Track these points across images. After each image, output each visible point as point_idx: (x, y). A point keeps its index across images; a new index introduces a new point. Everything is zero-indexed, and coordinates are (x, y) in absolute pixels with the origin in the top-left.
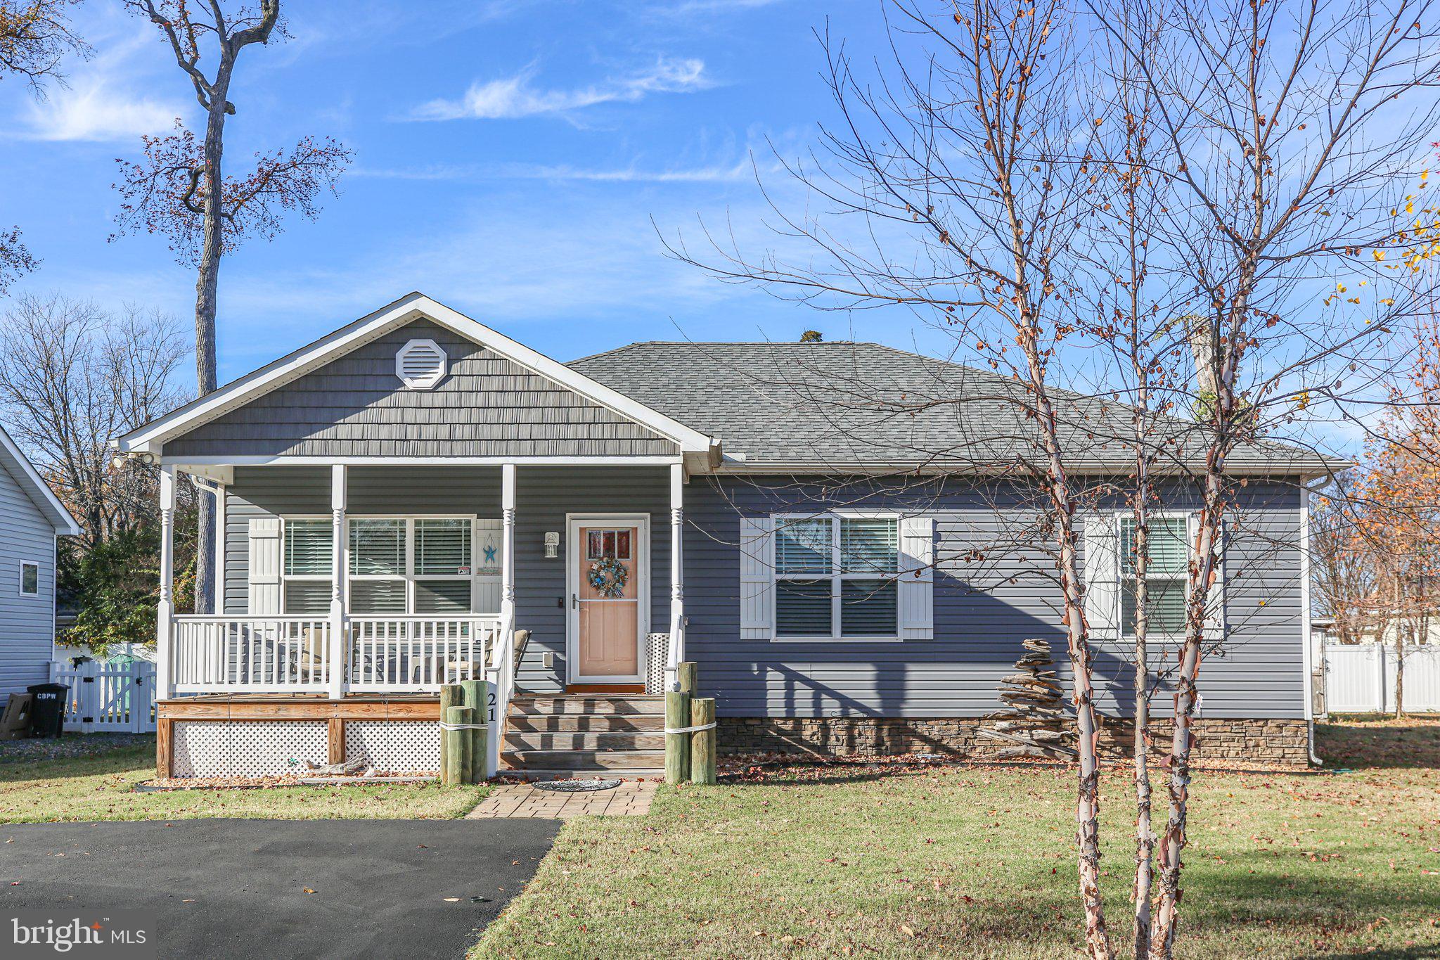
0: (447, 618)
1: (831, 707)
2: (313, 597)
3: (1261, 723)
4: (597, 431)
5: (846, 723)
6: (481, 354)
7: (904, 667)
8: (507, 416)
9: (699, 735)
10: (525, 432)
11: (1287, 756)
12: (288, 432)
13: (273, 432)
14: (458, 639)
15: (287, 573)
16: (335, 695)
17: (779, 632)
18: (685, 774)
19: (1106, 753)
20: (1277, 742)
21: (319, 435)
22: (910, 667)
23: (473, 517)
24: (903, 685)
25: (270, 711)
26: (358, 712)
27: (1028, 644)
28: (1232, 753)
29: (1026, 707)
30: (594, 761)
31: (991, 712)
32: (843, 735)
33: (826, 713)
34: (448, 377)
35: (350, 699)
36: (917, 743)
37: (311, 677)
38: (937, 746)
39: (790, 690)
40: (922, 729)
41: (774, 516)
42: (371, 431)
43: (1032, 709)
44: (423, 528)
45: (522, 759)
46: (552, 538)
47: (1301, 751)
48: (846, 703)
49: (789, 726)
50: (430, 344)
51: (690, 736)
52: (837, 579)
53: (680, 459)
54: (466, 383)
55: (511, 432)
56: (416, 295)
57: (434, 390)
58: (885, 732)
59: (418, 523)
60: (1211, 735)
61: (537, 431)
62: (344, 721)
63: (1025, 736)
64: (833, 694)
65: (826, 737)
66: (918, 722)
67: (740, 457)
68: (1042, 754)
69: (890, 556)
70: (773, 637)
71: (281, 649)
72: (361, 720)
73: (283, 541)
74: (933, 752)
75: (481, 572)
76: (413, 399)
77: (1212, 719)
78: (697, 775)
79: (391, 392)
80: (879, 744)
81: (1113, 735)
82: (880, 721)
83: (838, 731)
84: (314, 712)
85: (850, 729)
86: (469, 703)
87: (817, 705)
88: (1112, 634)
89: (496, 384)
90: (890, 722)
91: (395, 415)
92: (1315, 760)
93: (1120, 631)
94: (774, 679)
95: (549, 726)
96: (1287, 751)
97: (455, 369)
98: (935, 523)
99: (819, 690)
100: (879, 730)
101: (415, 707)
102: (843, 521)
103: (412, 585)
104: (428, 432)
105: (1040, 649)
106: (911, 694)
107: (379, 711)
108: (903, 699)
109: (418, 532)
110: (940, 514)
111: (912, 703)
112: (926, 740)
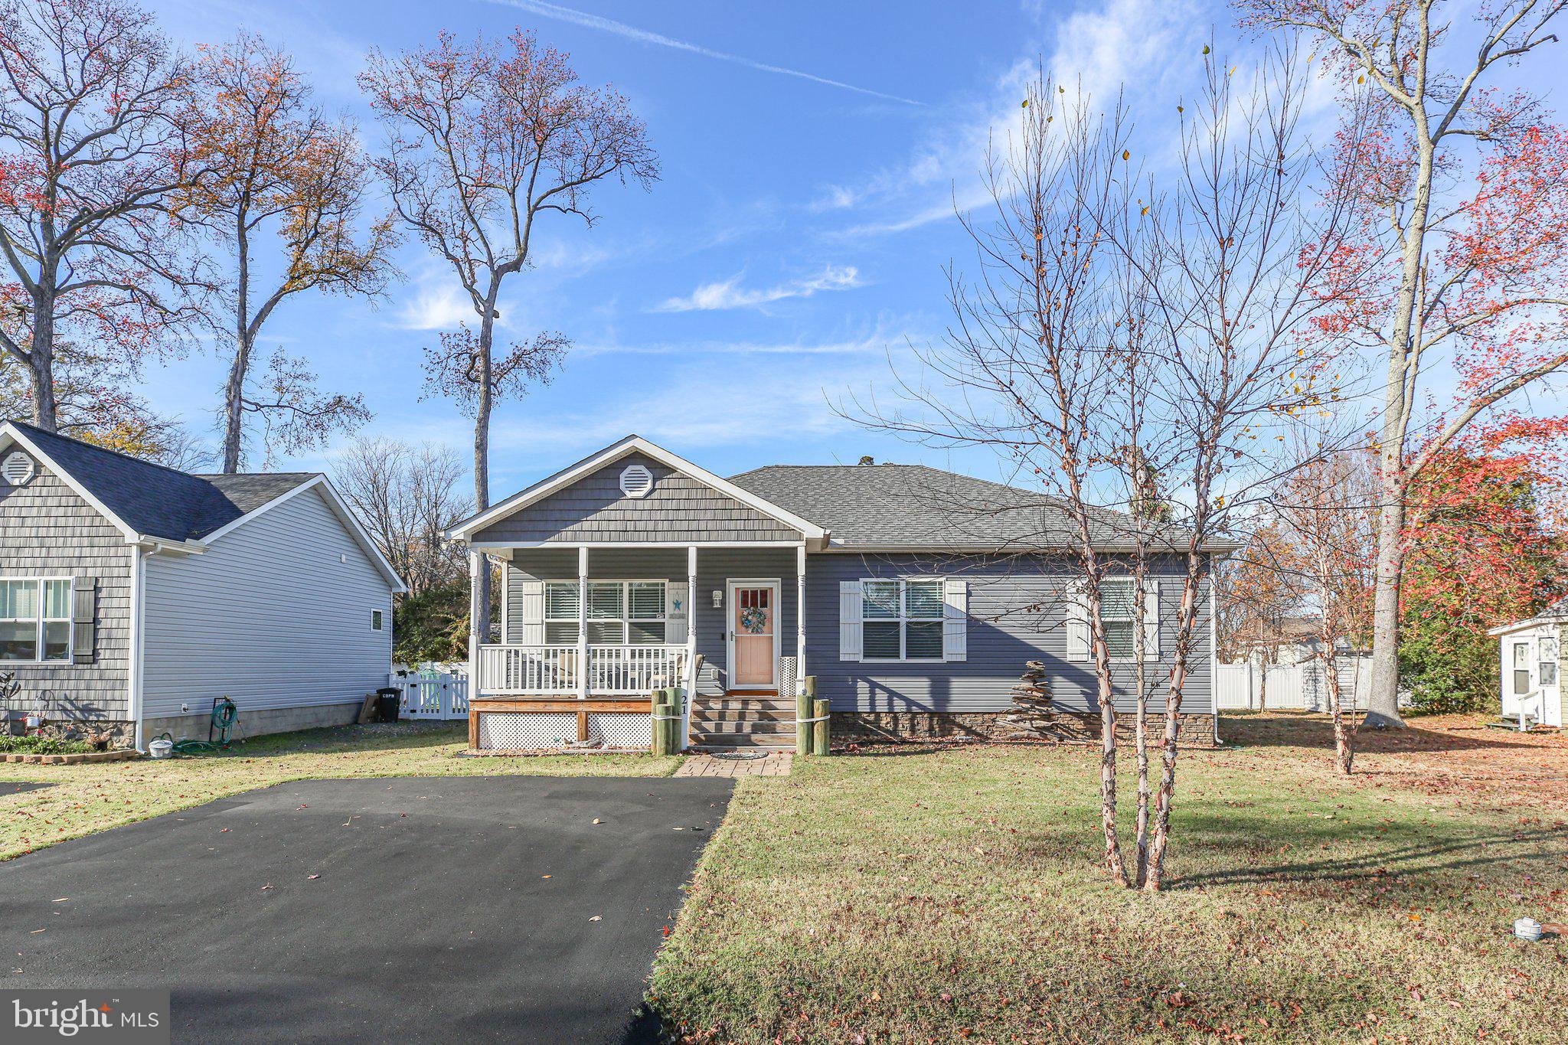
0: (652, 647)
1: (899, 706)
2: (564, 633)
3: (1182, 716)
4: (750, 525)
5: (909, 716)
6: (675, 475)
7: (948, 679)
8: (691, 515)
9: (818, 723)
10: (703, 526)
11: (1200, 738)
12: (551, 526)
13: (541, 526)
14: (660, 661)
15: (548, 617)
16: (581, 697)
17: (865, 656)
18: (810, 749)
19: (1080, 736)
20: (1193, 729)
21: (570, 528)
22: (953, 679)
23: (666, 581)
24: (948, 691)
25: (540, 707)
26: (596, 707)
27: (1030, 664)
29: (1028, 706)
30: (750, 740)
31: (1006, 709)
32: (907, 724)
33: (897, 709)
34: (653, 490)
35: (591, 699)
37: (566, 685)
38: (969, 731)
39: (873, 694)
40: (959, 720)
41: (862, 580)
42: (604, 525)
43: (1032, 707)
44: (634, 588)
45: (703, 738)
46: (717, 595)
47: (1209, 734)
48: (910, 703)
49: (872, 718)
50: (642, 468)
51: (813, 724)
52: (903, 621)
53: (804, 543)
54: (665, 494)
55: (694, 525)
56: (634, 436)
57: (644, 499)
58: (935, 722)
59: (630, 585)
60: (1150, 724)
61: (711, 525)
62: (587, 713)
63: (1028, 724)
64: (901, 697)
65: (896, 725)
66: (957, 715)
67: (840, 541)
68: (1039, 736)
69: (938, 606)
70: (861, 660)
71: (546, 667)
72: (598, 713)
73: (544, 596)
74: (967, 735)
75: (672, 617)
76: (631, 505)
78: (818, 749)
79: (617, 500)
80: (931, 729)
81: (1085, 724)
82: (932, 714)
83: (904, 722)
84: (568, 707)
85: (912, 720)
86: (670, 702)
87: (890, 704)
88: (1084, 658)
89: (684, 494)
90: (938, 715)
91: (619, 515)
92: (1218, 740)
93: (1089, 656)
94: (862, 687)
95: (719, 717)
96: (1200, 734)
97: (658, 485)
98: (968, 584)
99: (892, 694)
100: (931, 720)
101: (633, 704)
102: (907, 583)
103: (627, 625)
104: (641, 526)
105: (1037, 667)
106: (953, 697)
107: (610, 707)
108: (948, 700)
109: (631, 590)
110: (971, 579)
111: (955, 703)
112: (962, 727)
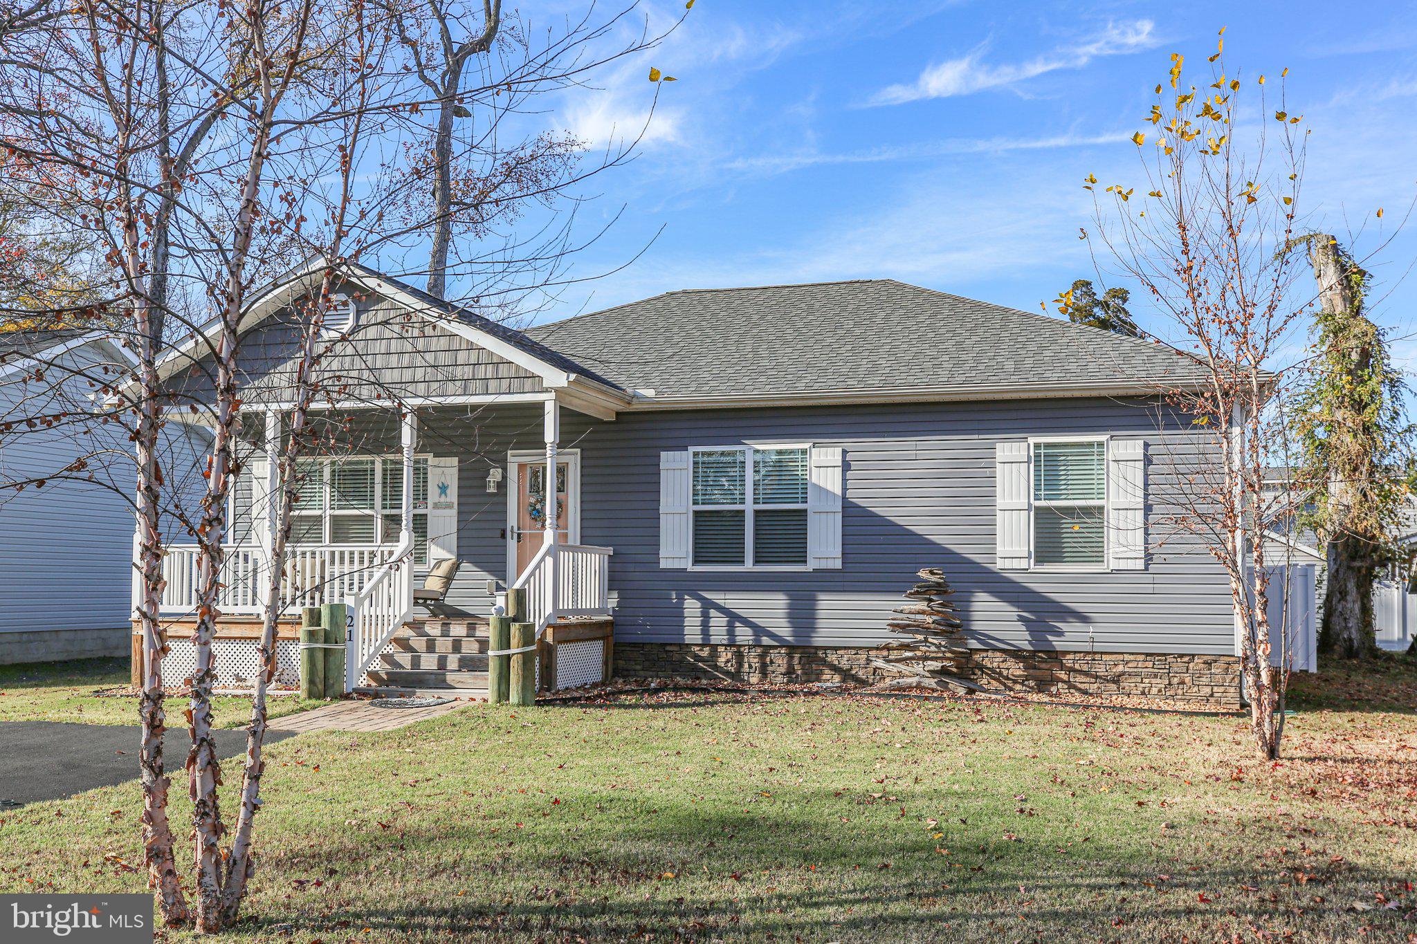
1: (744, 635)
3: (1186, 659)
4: (481, 372)
5: (759, 650)
6: (385, 305)
7: (814, 595)
8: (405, 360)
10: (420, 374)
11: (1216, 695)
17: (696, 561)
18: (503, 695)
19: (1018, 687)
20: (1205, 680)
21: (255, 384)
22: (821, 596)
23: (429, 457)
24: (814, 614)
27: (923, 574)
28: (1154, 691)
29: (920, 637)
31: (883, 642)
32: (755, 662)
33: (739, 640)
34: (356, 329)
36: (826, 672)
39: (706, 617)
40: (832, 658)
41: (692, 449)
43: (926, 640)
44: (388, 466)
46: (495, 475)
47: (1232, 690)
48: (759, 631)
49: (706, 652)
50: (342, 297)
51: (509, 657)
52: (749, 508)
53: (553, 395)
54: (372, 333)
55: (409, 375)
58: (796, 661)
59: (384, 462)
60: (1131, 670)
61: (430, 374)
63: (918, 668)
64: (746, 622)
65: (740, 664)
66: (828, 651)
67: (650, 393)
69: (800, 486)
70: (689, 566)
74: (842, 681)
75: (436, 506)
77: (1133, 654)
78: (514, 697)
80: (790, 671)
81: (1026, 668)
82: (791, 649)
83: (752, 659)
84: (249, 631)
85: (762, 657)
86: (325, 624)
87: (731, 632)
88: (1023, 564)
90: (800, 651)
92: (1248, 700)
93: (1032, 561)
94: (692, 607)
96: (1215, 689)
97: (363, 319)
98: (844, 452)
99: (733, 618)
100: (791, 657)
102: (757, 452)
103: (380, 518)
105: (934, 579)
106: (821, 623)
108: (813, 628)
109: (385, 470)
110: (849, 443)
111: (822, 632)
112: (835, 669)
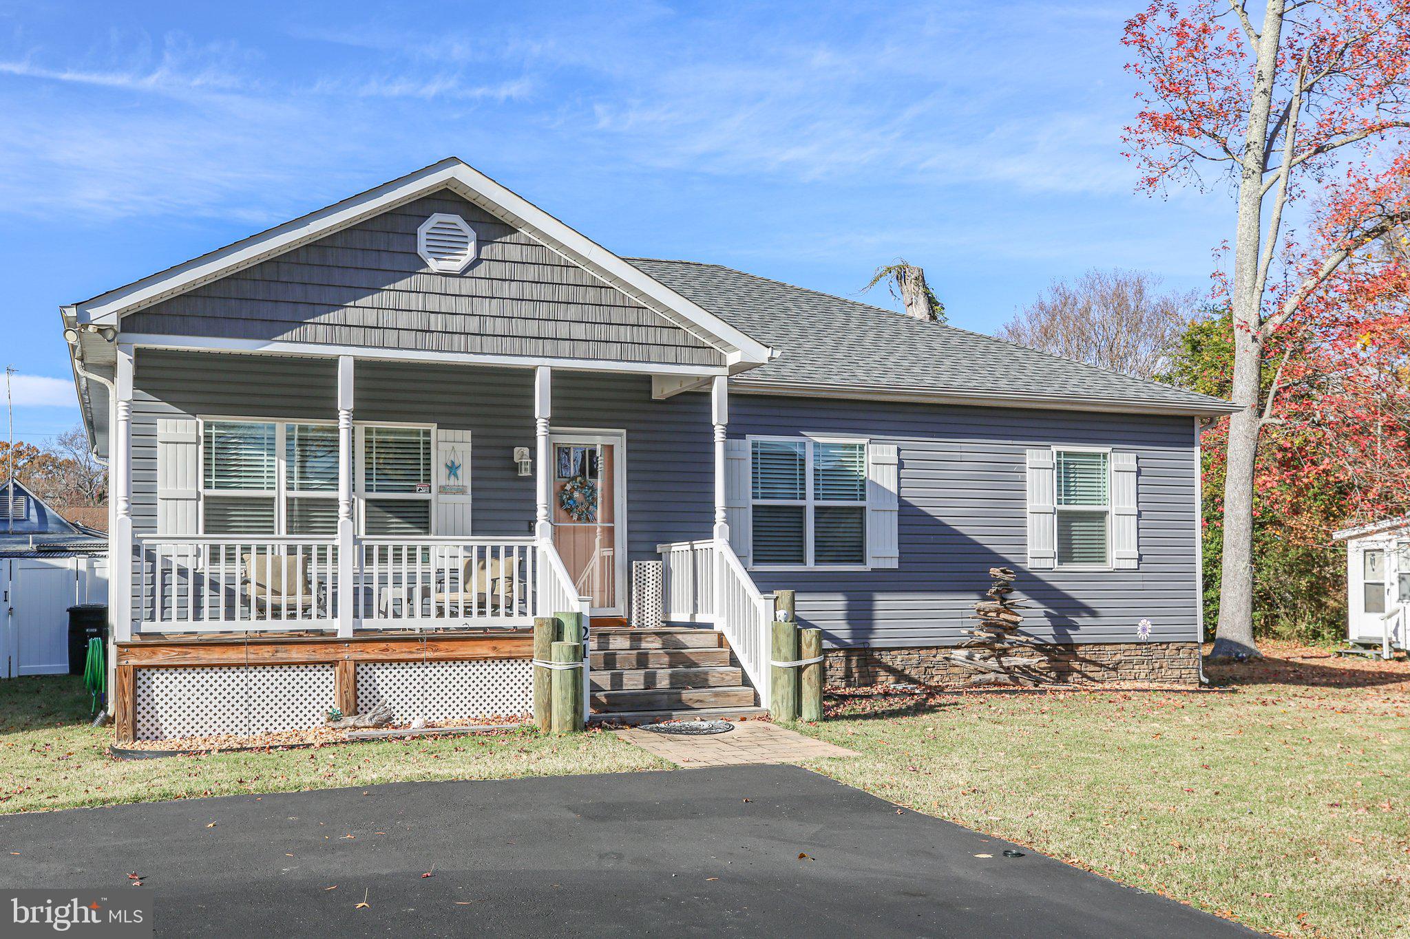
3: (1164, 646)
4: (641, 335)
6: (513, 238)
7: (871, 596)
8: (544, 311)
9: (811, 667)
10: (563, 330)
11: (1183, 676)
12: (284, 312)
13: (265, 311)
14: (419, 567)
15: (207, 486)
16: (346, 631)
17: (754, 561)
18: (796, 711)
20: (1176, 664)
21: (324, 318)
22: (878, 596)
23: (433, 427)
24: (871, 615)
25: (265, 653)
26: (373, 652)
27: (995, 572)
28: (1143, 675)
29: (993, 635)
30: (680, 701)
34: (477, 262)
35: (363, 637)
36: (882, 673)
37: (284, 612)
38: (900, 676)
40: (886, 659)
41: (750, 438)
42: (388, 318)
43: (999, 636)
44: (374, 437)
45: (604, 700)
46: (522, 455)
47: (1194, 671)
48: (821, 634)
50: (457, 219)
51: (799, 670)
52: (810, 503)
53: (726, 371)
54: (498, 270)
55: (549, 329)
56: (454, 160)
57: (462, 275)
58: (854, 664)
59: (368, 431)
60: (1127, 658)
61: (579, 331)
62: (357, 663)
63: (995, 663)
66: (883, 653)
68: (1008, 681)
69: (858, 483)
70: (750, 566)
71: (198, 579)
72: (375, 662)
73: (201, 448)
74: (897, 682)
75: (443, 490)
76: (437, 284)
77: (1126, 644)
78: (810, 711)
79: (411, 273)
80: (848, 675)
81: (1049, 661)
82: (849, 651)
84: (321, 654)
88: (1048, 564)
89: (531, 273)
90: (857, 653)
91: (416, 301)
92: (1204, 679)
93: (1056, 560)
95: (606, 663)
96: (1183, 671)
97: (486, 251)
98: (899, 450)
100: (848, 661)
101: (442, 645)
102: (816, 445)
103: (362, 503)
104: (456, 323)
105: (1006, 577)
106: (879, 624)
107: (400, 651)
108: (871, 629)
109: (368, 441)
110: (908, 442)
111: (880, 633)
112: (890, 670)
